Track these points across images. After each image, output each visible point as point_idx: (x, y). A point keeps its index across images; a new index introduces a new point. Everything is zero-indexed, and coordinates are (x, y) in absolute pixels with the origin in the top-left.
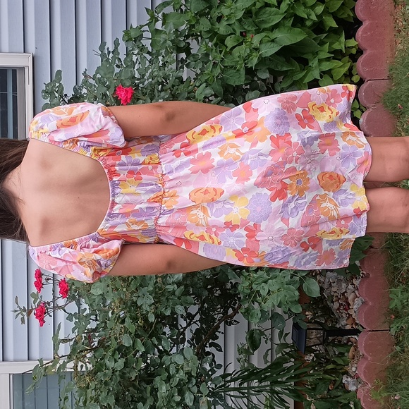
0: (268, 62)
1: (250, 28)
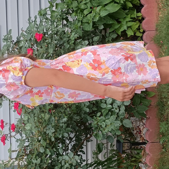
0: (103, 20)
1: (95, 5)
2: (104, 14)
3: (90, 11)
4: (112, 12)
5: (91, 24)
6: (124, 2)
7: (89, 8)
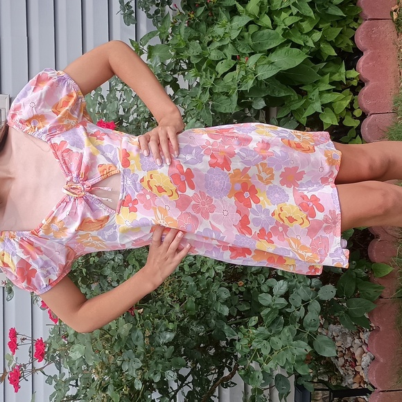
0: (263, 87)
1: (244, 51)
2: (266, 73)
3: (233, 65)
4: (285, 67)
5: (235, 97)
6: (315, 43)
7: (229, 58)
